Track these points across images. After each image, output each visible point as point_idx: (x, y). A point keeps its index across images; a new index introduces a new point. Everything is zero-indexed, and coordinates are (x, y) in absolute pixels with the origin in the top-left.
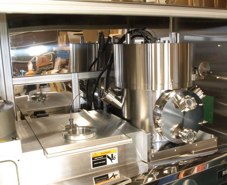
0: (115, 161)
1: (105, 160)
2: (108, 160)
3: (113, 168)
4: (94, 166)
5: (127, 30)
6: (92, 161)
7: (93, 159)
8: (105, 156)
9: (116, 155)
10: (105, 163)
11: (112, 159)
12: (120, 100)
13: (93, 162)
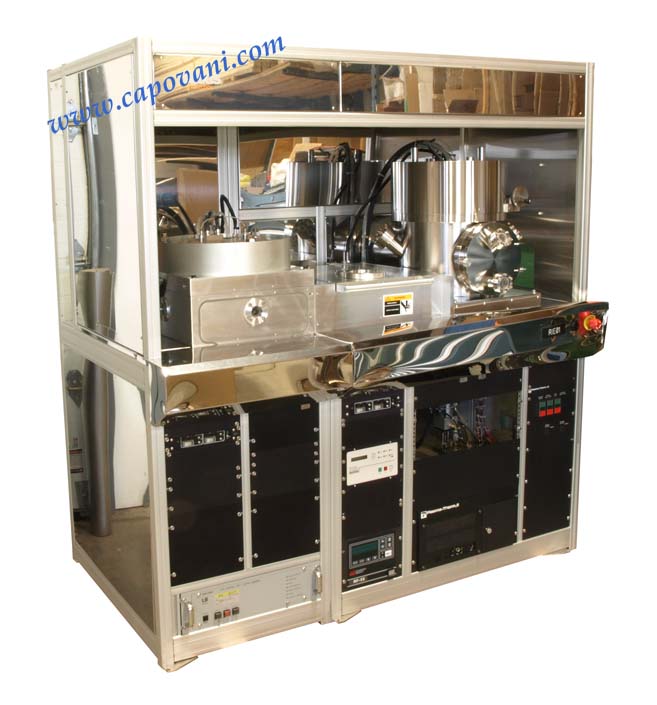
0: (410, 311)
1: (399, 307)
2: (401, 307)
3: (407, 318)
4: (387, 313)
5: (370, 139)
6: (384, 306)
7: (386, 303)
8: (398, 302)
9: (411, 302)
10: (398, 312)
11: (406, 307)
12: (401, 244)
13: (386, 308)
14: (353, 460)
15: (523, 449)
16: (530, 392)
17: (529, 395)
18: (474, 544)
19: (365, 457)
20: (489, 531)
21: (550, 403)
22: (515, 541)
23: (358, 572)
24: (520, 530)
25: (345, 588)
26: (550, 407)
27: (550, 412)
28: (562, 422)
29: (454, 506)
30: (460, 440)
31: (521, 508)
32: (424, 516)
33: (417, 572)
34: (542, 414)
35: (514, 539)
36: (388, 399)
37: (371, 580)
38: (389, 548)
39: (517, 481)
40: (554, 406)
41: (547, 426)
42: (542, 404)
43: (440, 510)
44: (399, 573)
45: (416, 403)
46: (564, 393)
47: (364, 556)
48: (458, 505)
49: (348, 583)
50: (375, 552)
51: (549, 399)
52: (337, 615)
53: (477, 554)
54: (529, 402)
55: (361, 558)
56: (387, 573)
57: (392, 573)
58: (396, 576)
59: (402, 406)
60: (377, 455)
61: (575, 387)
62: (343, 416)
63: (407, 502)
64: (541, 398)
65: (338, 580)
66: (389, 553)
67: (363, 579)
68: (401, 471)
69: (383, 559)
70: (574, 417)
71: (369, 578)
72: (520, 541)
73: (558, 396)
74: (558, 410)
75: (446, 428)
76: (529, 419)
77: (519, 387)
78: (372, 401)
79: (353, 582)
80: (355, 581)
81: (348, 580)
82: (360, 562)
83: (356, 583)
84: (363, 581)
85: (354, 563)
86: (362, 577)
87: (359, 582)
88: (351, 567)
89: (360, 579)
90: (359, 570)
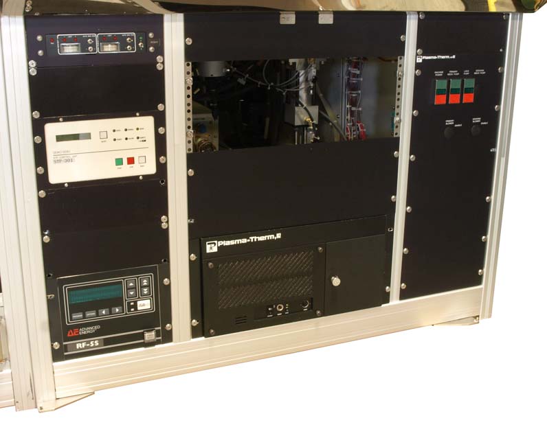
14: (60, 138)
15: (404, 156)
16: (420, 60)
17: (418, 66)
18: (311, 300)
19: (88, 136)
20: (336, 281)
21: (456, 84)
22: (387, 301)
23: (83, 331)
24: (396, 284)
25: (58, 356)
26: (455, 91)
27: (454, 99)
28: (477, 120)
29: (271, 237)
30: (315, 140)
31: (398, 250)
32: (211, 248)
33: (203, 338)
34: (440, 100)
35: (386, 298)
36: (130, 35)
37: (111, 346)
38: (143, 297)
39: (392, 206)
40: (463, 91)
41: (450, 122)
42: (441, 85)
43: (244, 241)
44: (167, 337)
45: (188, 49)
46: (483, 72)
47: (96, 305)
48: (279, 236)
49: (65, 348)
50: (118, 302)
51: (454, 77)
52: (45, 398)
53: (315, 316)
54: (417, 78)
55: (90, 309)
56: (142, 336)
57: (150, 336)
58: (158, 342)
59: (160, 50)
60: (112, 135)
61: (503, 65)
62: (31, 55)
63: (177, 221)
64: (439, 73)
65: (43, 341)
66: (145, 305)
67: (95, 343)
68: (162, 168)
69: (133, 312)
70: (498, 113)
71: (106, 342)
72: (395, 301)
73: (471, 76)
74: (469, 98)
75: (297, 123)
76: (415, 106)
77: (400, 49)
78: (96, 36)
79: (76, 346)
80: (78, 346)
81: (64, 343)
82: (88, 314)
83: (80, 349)
84: (94, 347)
85: (74, 317)
86: (94, 340)
87: (86, 347)
88: (68, 323)
89: (89, 342)
90: (88, 328)
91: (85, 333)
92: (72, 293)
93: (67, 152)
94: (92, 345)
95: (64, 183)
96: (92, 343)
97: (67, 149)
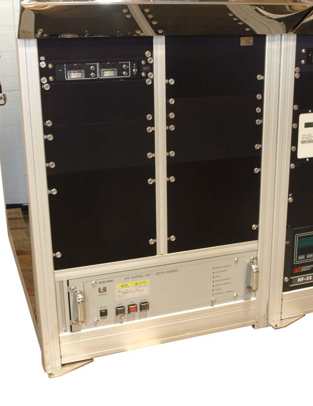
23: (304, 269)
25: (287, 287)
49: (291, 281)
52: (274, 318)
55: (310, 253)
62: (298, 64)
67: (310, 278)
79: (297, 280)
80: (299, 280)
81: (291, 278)
82: (308, 256)
83: (300, 282)
84: (309, 280)
85: (299, 258)
86: (309, 276)
87: (304, 281)
88: (295, 263)
89: (305, 277)
90: (307, 267)
91: (304, 270)
92: (300, 240)
93: (310, 135)
94: (308, 279)
95: (306, 158)
96: (307, 278)
97: (310, 134)
